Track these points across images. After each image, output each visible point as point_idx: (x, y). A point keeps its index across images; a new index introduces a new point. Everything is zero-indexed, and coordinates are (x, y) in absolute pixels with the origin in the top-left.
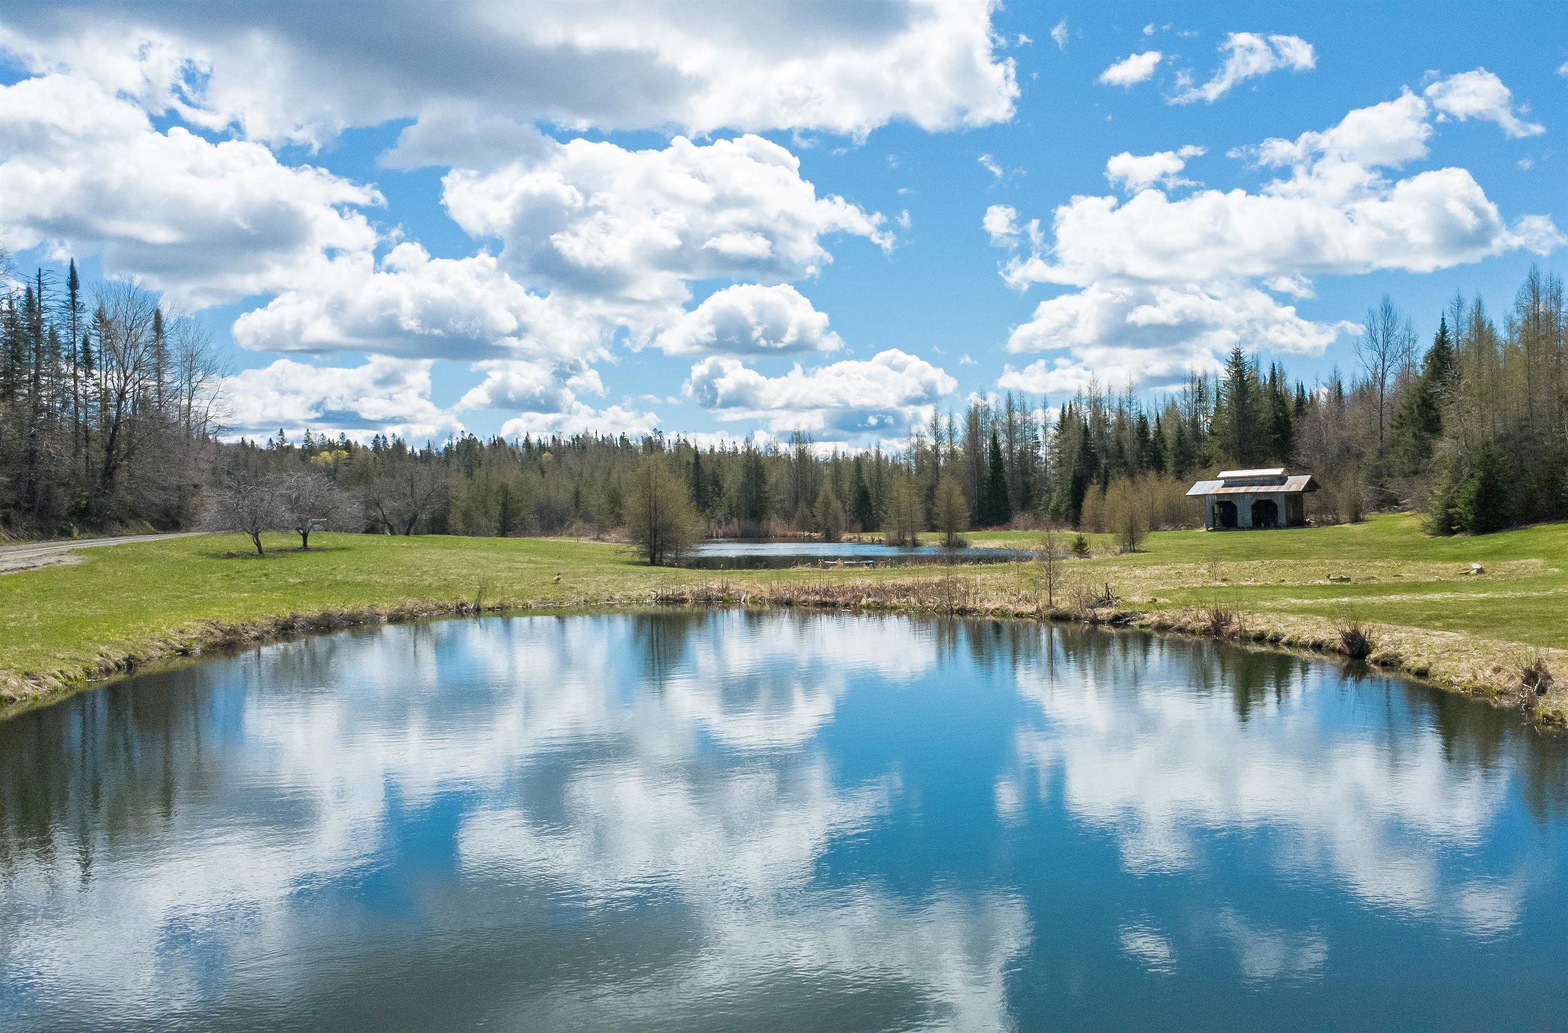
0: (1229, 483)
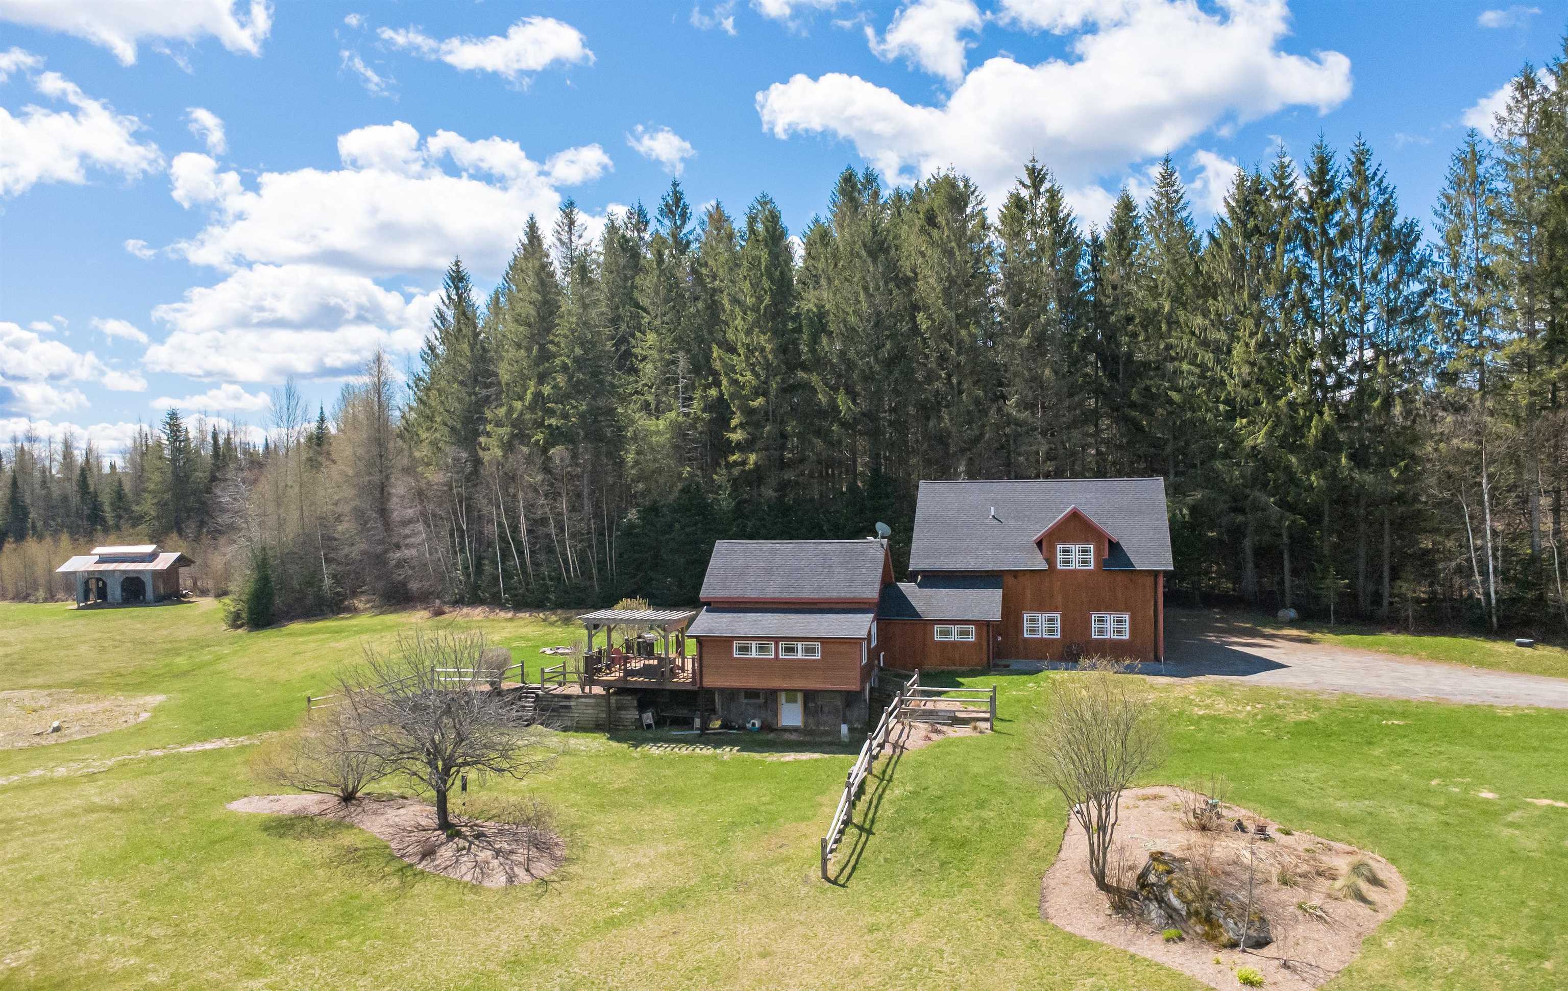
0: (103, 559)
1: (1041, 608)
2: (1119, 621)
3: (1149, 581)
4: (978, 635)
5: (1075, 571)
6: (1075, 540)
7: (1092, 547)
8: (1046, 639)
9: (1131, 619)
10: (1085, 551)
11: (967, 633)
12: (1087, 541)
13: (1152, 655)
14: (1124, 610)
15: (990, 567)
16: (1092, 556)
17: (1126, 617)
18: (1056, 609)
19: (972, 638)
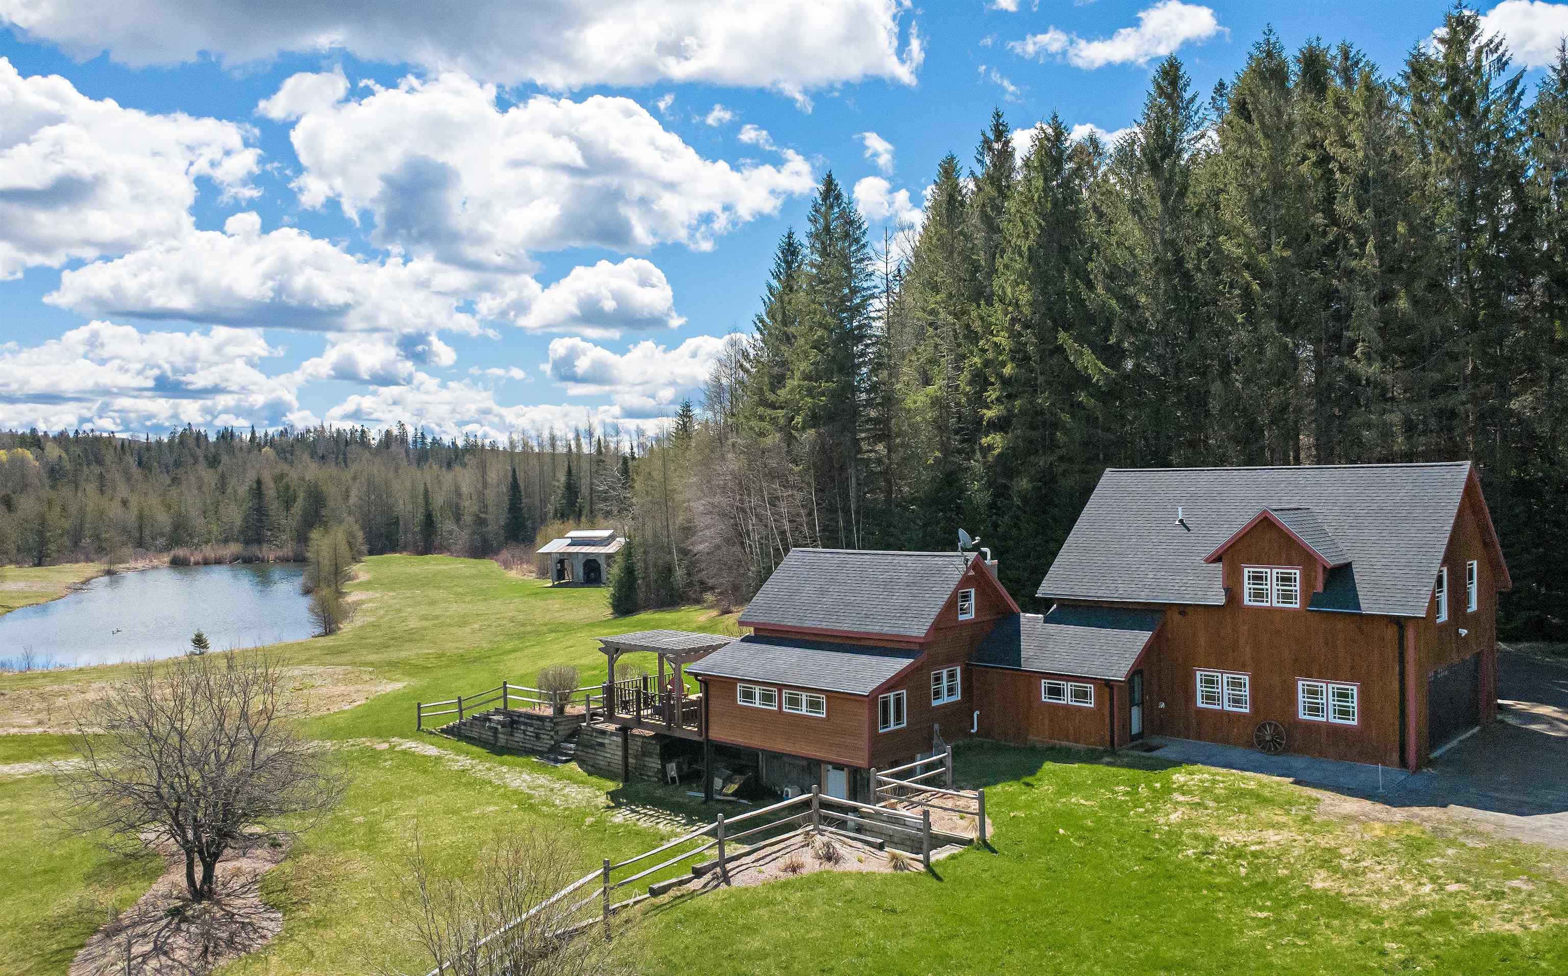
0: (575, 542)
1: (1222, 664)
2: (1343, 695)
3: (1391, 632)
4: (1098, 696)
5: (1271, 610)
6: (1271, 562)
7: (1297, 573)
8: (1228, 713)
9: (1361, 692)
10: (1286, 579)
11: (1084, 695)
12: (1290, 563)
13: (1395, 757)
14: (1352, 679)
15: (1143, 597)
16: (1297, 587)
17: (1354, 689)
18: (1242, 667)
19: (1091, 704)
